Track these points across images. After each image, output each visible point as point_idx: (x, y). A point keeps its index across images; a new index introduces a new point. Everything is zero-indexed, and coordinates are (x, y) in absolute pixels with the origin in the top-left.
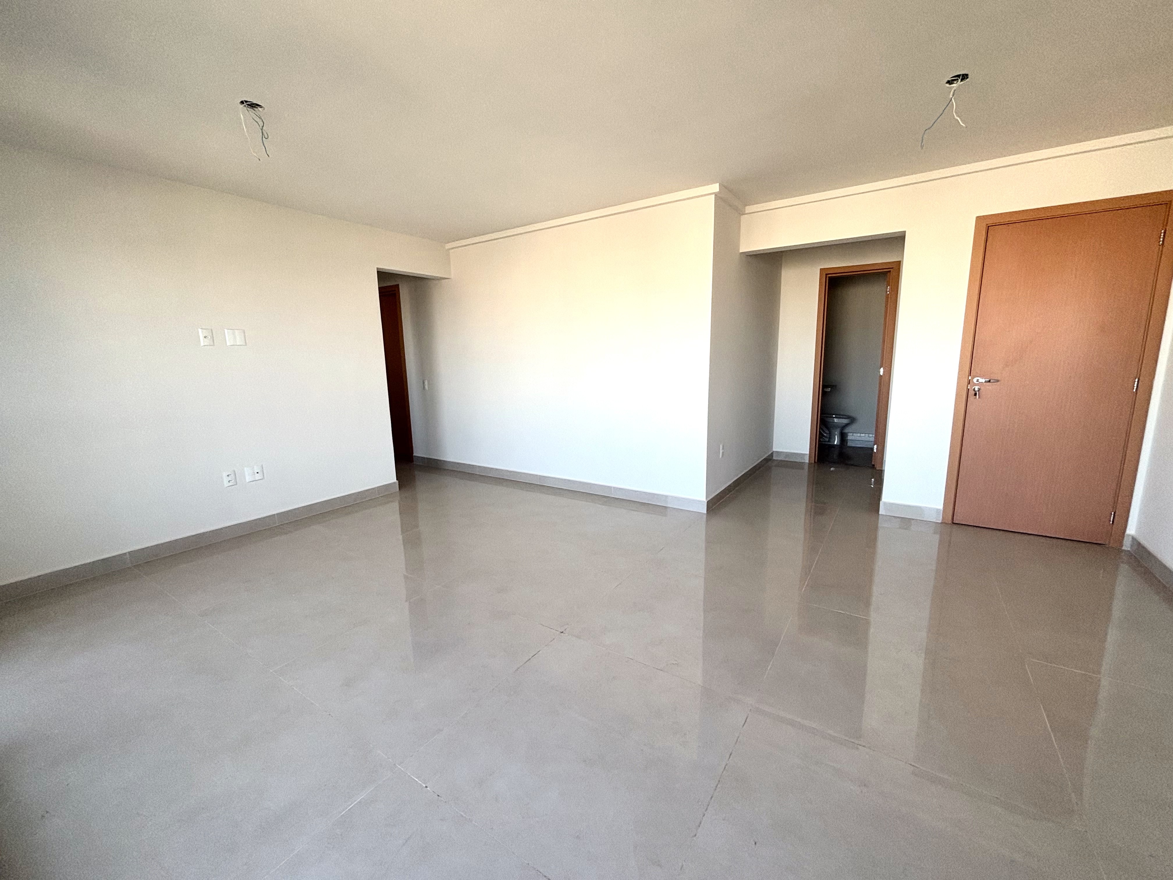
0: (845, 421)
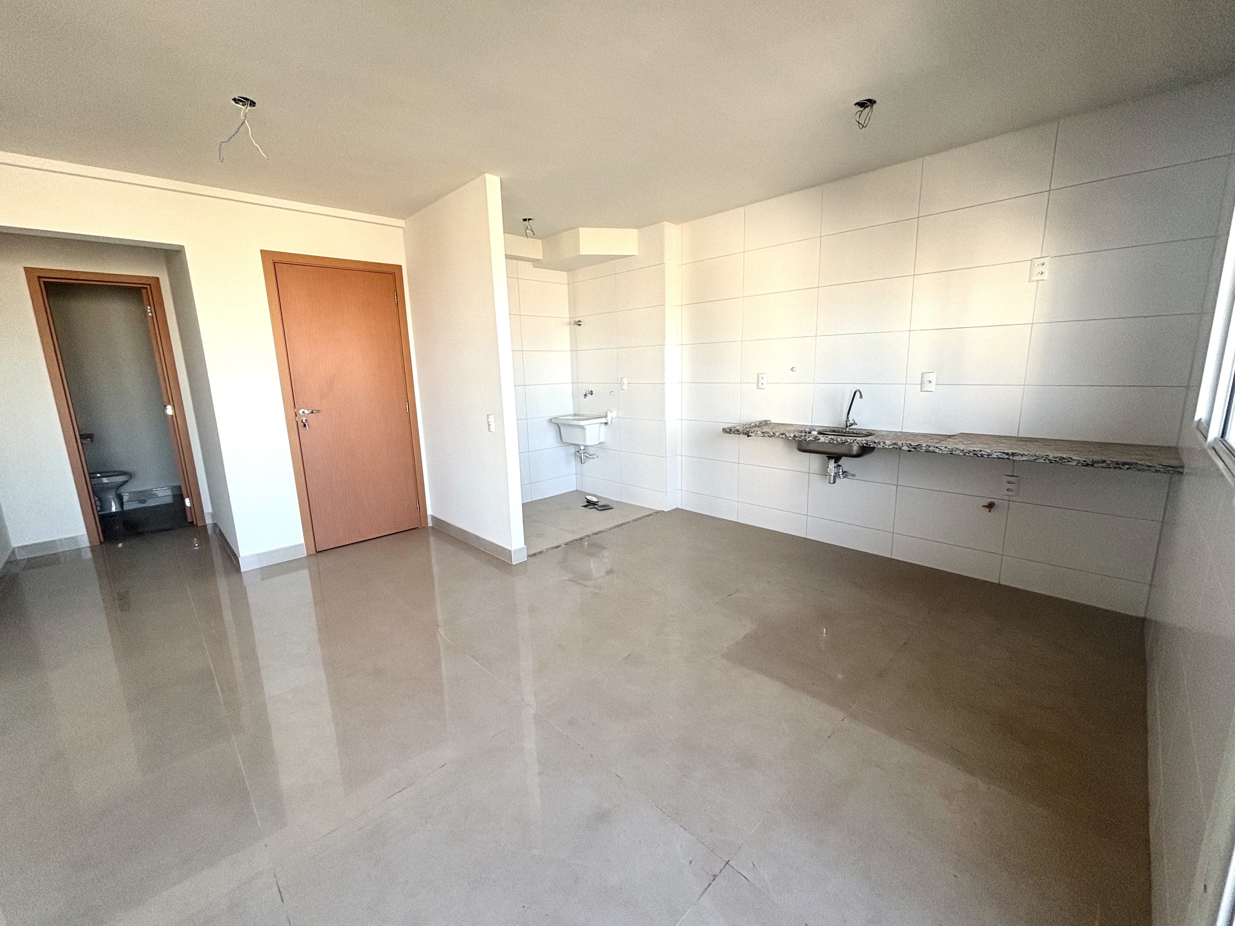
0: (122, 479)
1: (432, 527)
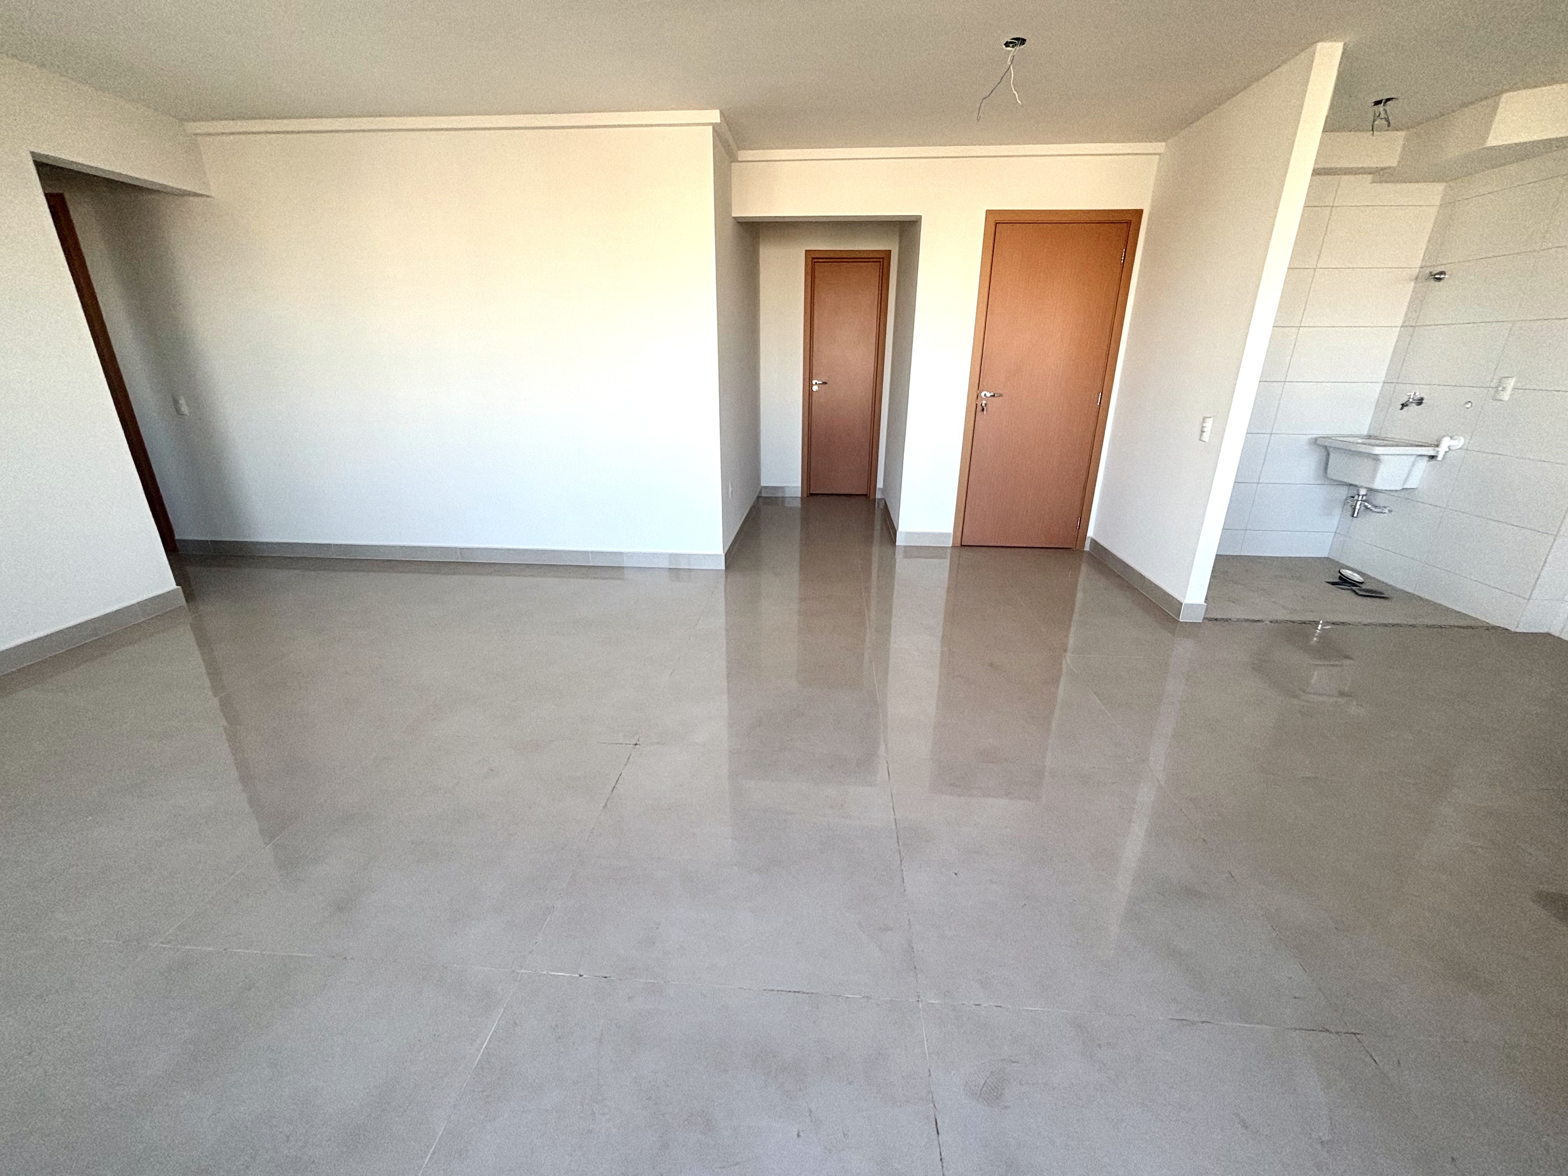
1: (1088, 553)
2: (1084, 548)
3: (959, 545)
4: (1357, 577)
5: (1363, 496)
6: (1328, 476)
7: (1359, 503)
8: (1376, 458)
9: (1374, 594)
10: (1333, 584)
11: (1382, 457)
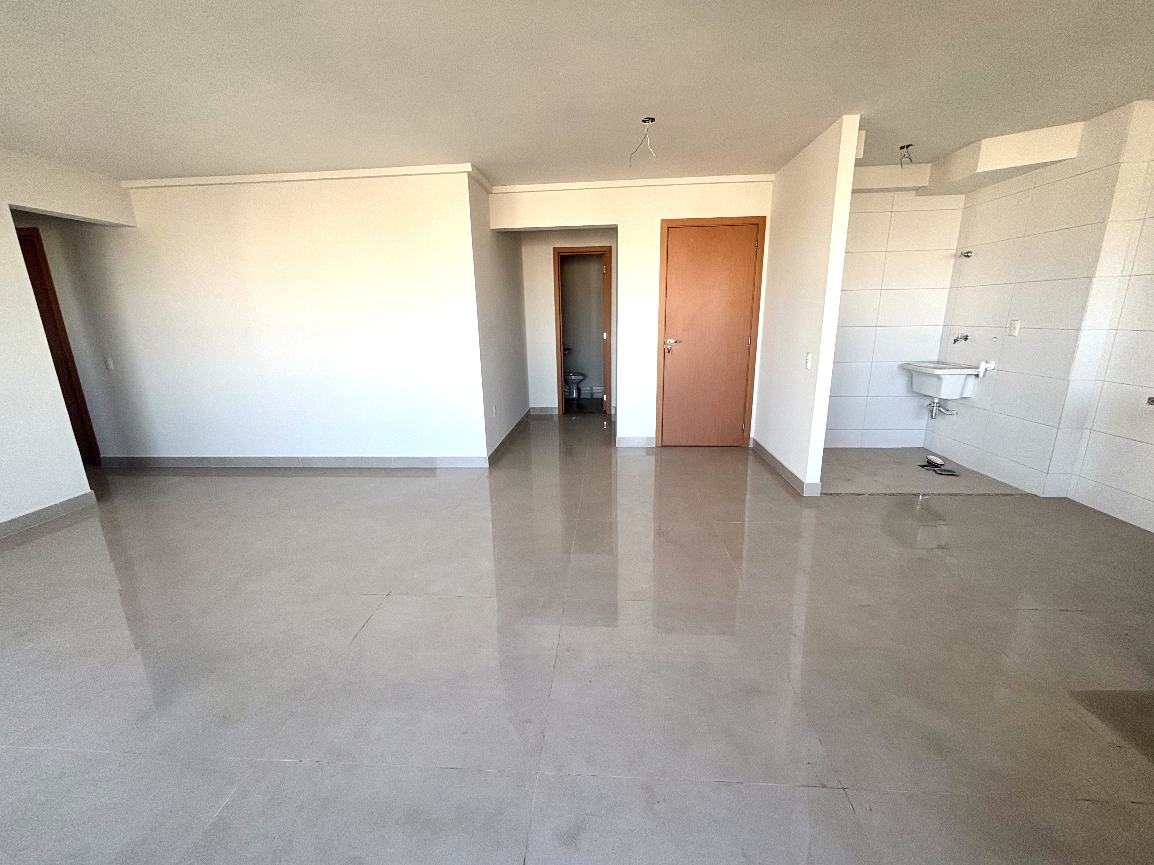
1: (752, 449)
2: (749, 446)
3: (660, 446)
4: (939, 461)
5: (937, 403)
6: (914, 390)
7: (935, 408)
8: (938, 377)
9: (950, 473)
10: (923, 466)
11: (943, 376)
